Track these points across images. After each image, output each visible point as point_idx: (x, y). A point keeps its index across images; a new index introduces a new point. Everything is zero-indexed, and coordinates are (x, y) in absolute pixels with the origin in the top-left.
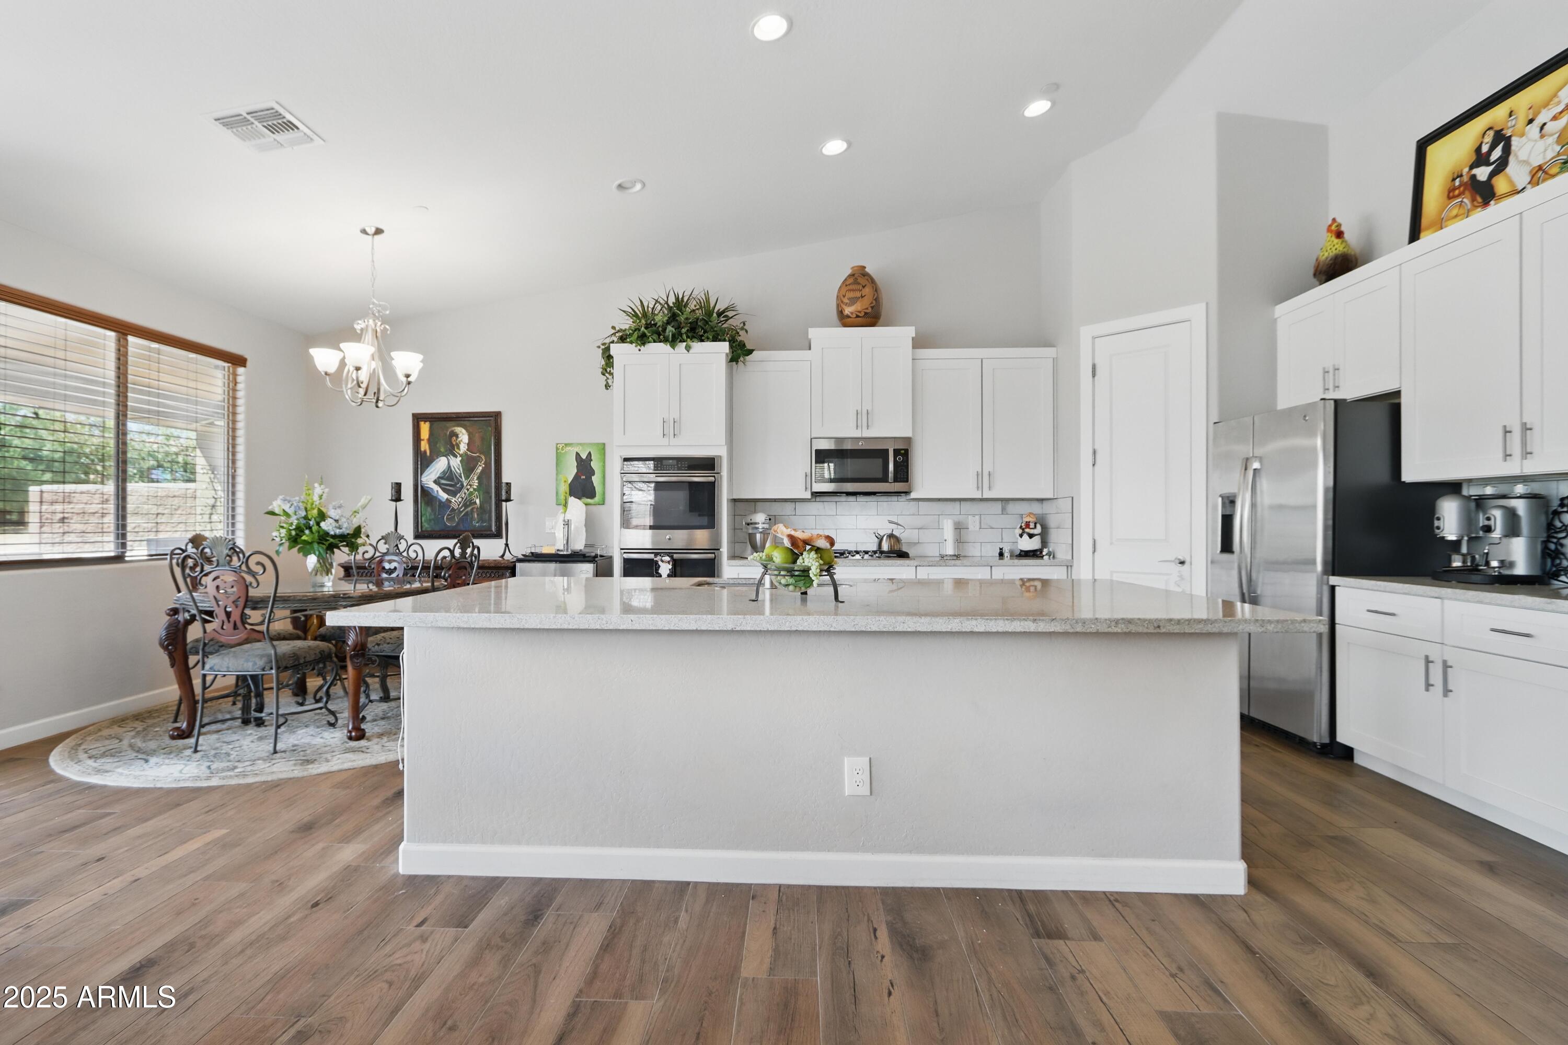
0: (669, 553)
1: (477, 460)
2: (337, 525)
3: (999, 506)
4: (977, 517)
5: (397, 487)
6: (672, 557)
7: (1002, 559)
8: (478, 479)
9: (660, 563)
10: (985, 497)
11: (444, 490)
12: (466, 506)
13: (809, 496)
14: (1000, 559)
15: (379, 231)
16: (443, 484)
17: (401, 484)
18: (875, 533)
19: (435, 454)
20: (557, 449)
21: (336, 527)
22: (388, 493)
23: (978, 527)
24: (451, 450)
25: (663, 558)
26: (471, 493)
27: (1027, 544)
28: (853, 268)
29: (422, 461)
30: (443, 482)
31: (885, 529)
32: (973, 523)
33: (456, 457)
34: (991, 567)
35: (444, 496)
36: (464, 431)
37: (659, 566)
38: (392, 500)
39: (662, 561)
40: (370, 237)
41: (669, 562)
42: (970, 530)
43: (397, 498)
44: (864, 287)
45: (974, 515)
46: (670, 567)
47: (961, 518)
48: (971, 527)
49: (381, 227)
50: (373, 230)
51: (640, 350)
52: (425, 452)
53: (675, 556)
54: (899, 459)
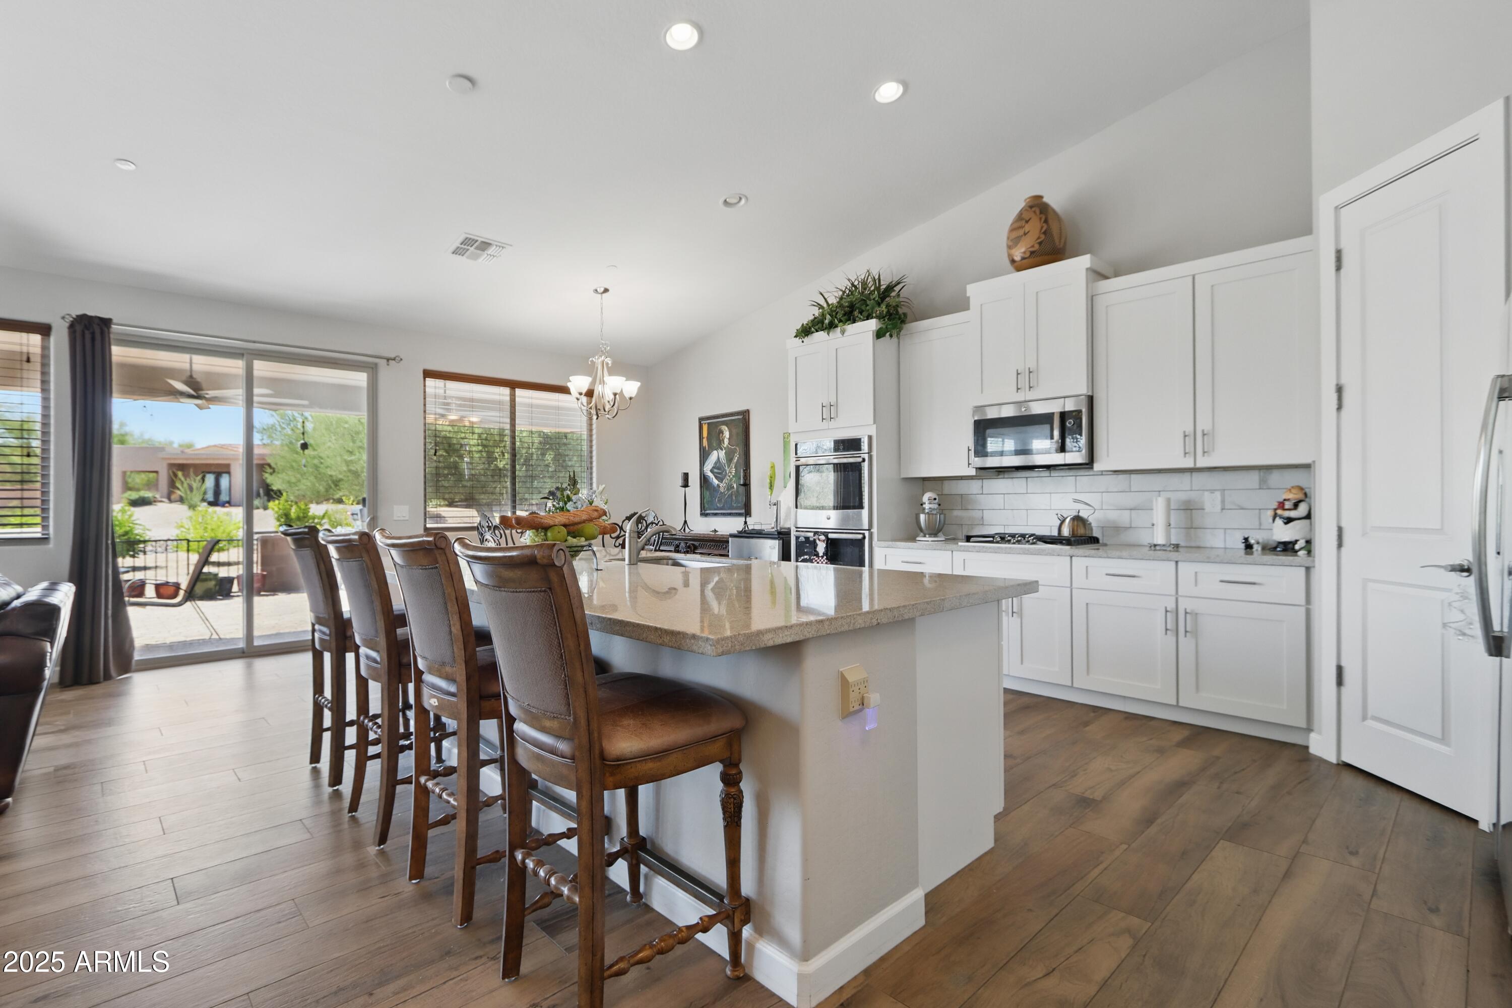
0: (825, 532)
1: (733, 452)
2: (575, 506)
3: (1255, 476)
4: (1218, 495)
5: (686, 476)
6: (827, 536)
7: (1252, 554)
8: (735, 467)
9: (817, 541)
10: (1199, 465)
11: (716, 477)
12: (728, 490)
13: (973, 472)
14: (1247, 554)
15: (606, 290)
16: (716, 473)
17: (688, 473)
18: (1057, 515)
19: (712, 448)
20: (784, 438)
21: (574, 508)
22: (680, 482)
23: (1219, 507)
24: (719, 447)
25: (820, 537)
26: (731, 480)
27: (1282, 533)
28: (1026, 200)
29: (704, 455)
30: (716, 471)
31: (1070, 509)
32: (1211, 502)
33: (722, 450)
34: (1177, 562)
35: (716, 482)
36: (726, 428)
37: (817, 545)
38: (682, 486)
39: (819, 540)
40: (600, 295)
41: (824, 541)
42: (1206, 511)
43: (686, 485)
44: (1027, 222)
45: (1212, 491)
46: (825, 545)
47: (1193, 495)
48: (1208, 507)
49: (607, 287)
50: (602, 290)
51: (803, 342)
52: (705, 447)
53: (831, 536)
54: (1070, 423)
